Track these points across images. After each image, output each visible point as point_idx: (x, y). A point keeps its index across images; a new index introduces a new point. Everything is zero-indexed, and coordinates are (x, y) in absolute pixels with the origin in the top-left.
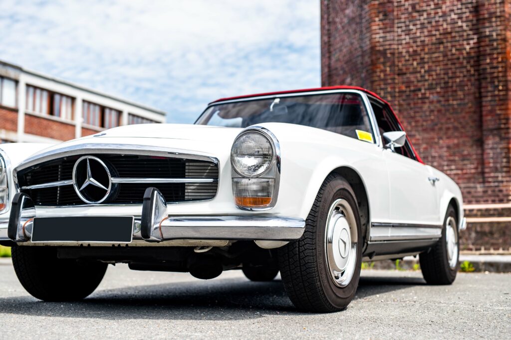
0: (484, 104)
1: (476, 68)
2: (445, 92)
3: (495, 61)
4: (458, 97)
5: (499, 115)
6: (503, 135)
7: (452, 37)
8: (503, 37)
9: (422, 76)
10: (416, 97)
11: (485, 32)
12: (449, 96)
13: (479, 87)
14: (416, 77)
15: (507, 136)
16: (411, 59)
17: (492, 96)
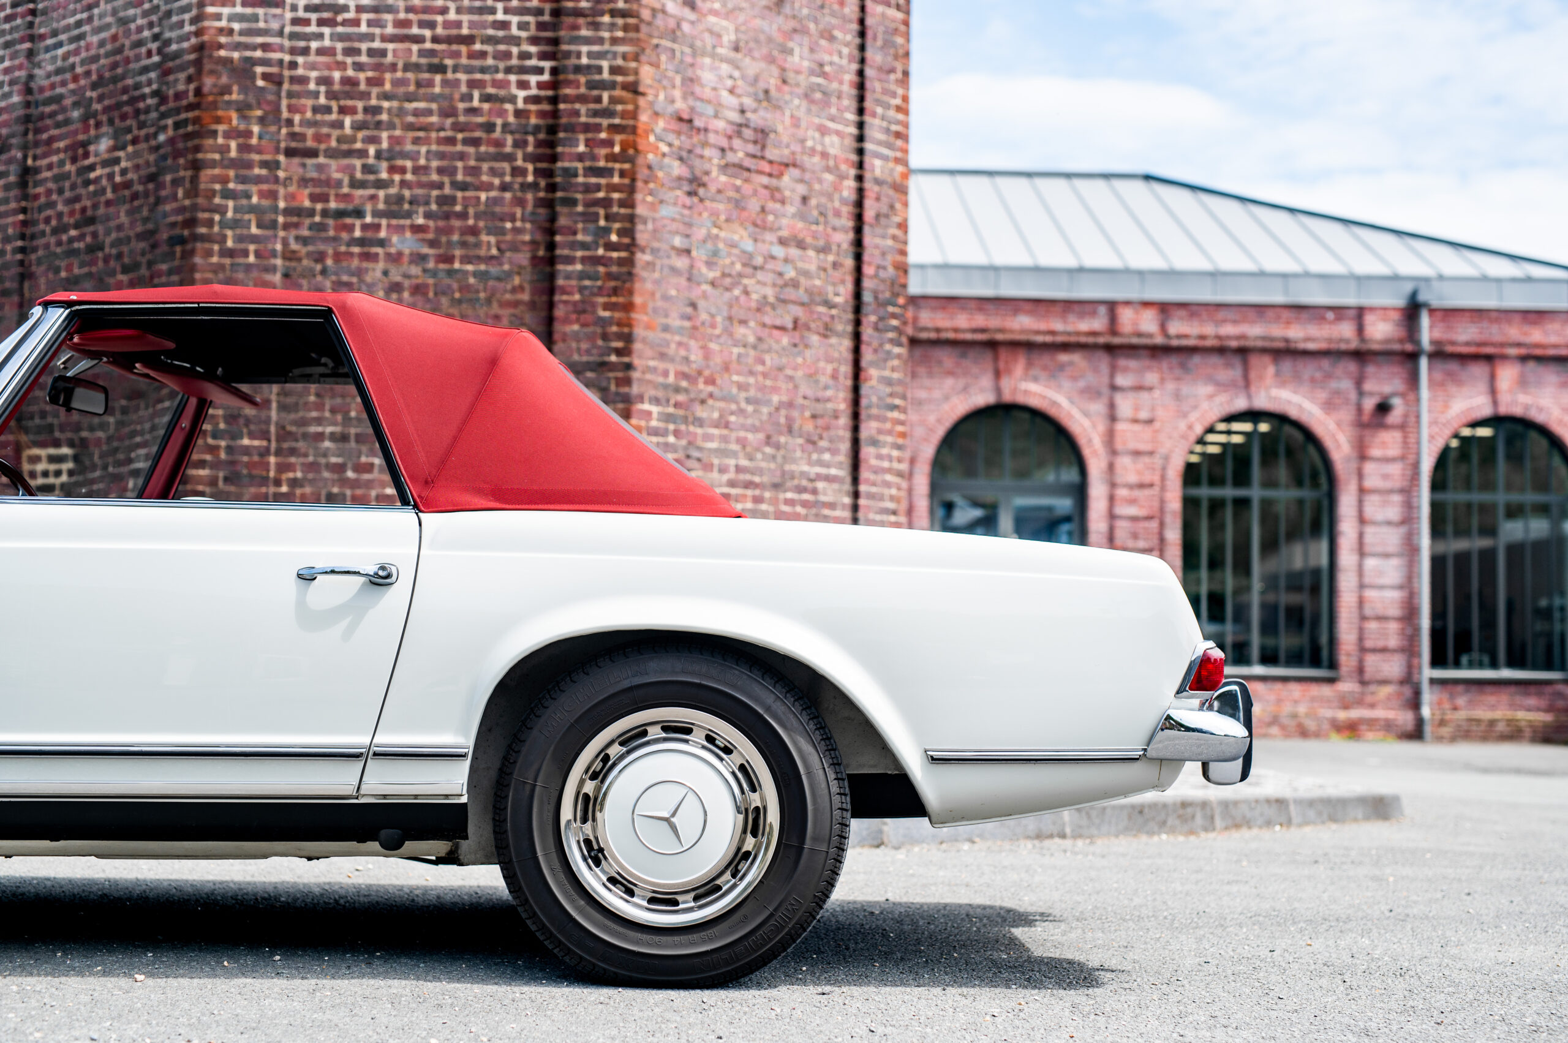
0: (560, 282)
1: (544, 165)
2: (439, 231)
3: (603, 152)
4: (483, 252)
5: (604, 322)
6: (613, 388)
7: (472, 55)
8: (631, 78)
9: (367, 169)
10: (345, 236)
11: (579, 55)
12: (449, 243)
13: (550, 229)
14: (350, 170)
15: (624, 390)
16: (334, 105)
17: (584, 260)
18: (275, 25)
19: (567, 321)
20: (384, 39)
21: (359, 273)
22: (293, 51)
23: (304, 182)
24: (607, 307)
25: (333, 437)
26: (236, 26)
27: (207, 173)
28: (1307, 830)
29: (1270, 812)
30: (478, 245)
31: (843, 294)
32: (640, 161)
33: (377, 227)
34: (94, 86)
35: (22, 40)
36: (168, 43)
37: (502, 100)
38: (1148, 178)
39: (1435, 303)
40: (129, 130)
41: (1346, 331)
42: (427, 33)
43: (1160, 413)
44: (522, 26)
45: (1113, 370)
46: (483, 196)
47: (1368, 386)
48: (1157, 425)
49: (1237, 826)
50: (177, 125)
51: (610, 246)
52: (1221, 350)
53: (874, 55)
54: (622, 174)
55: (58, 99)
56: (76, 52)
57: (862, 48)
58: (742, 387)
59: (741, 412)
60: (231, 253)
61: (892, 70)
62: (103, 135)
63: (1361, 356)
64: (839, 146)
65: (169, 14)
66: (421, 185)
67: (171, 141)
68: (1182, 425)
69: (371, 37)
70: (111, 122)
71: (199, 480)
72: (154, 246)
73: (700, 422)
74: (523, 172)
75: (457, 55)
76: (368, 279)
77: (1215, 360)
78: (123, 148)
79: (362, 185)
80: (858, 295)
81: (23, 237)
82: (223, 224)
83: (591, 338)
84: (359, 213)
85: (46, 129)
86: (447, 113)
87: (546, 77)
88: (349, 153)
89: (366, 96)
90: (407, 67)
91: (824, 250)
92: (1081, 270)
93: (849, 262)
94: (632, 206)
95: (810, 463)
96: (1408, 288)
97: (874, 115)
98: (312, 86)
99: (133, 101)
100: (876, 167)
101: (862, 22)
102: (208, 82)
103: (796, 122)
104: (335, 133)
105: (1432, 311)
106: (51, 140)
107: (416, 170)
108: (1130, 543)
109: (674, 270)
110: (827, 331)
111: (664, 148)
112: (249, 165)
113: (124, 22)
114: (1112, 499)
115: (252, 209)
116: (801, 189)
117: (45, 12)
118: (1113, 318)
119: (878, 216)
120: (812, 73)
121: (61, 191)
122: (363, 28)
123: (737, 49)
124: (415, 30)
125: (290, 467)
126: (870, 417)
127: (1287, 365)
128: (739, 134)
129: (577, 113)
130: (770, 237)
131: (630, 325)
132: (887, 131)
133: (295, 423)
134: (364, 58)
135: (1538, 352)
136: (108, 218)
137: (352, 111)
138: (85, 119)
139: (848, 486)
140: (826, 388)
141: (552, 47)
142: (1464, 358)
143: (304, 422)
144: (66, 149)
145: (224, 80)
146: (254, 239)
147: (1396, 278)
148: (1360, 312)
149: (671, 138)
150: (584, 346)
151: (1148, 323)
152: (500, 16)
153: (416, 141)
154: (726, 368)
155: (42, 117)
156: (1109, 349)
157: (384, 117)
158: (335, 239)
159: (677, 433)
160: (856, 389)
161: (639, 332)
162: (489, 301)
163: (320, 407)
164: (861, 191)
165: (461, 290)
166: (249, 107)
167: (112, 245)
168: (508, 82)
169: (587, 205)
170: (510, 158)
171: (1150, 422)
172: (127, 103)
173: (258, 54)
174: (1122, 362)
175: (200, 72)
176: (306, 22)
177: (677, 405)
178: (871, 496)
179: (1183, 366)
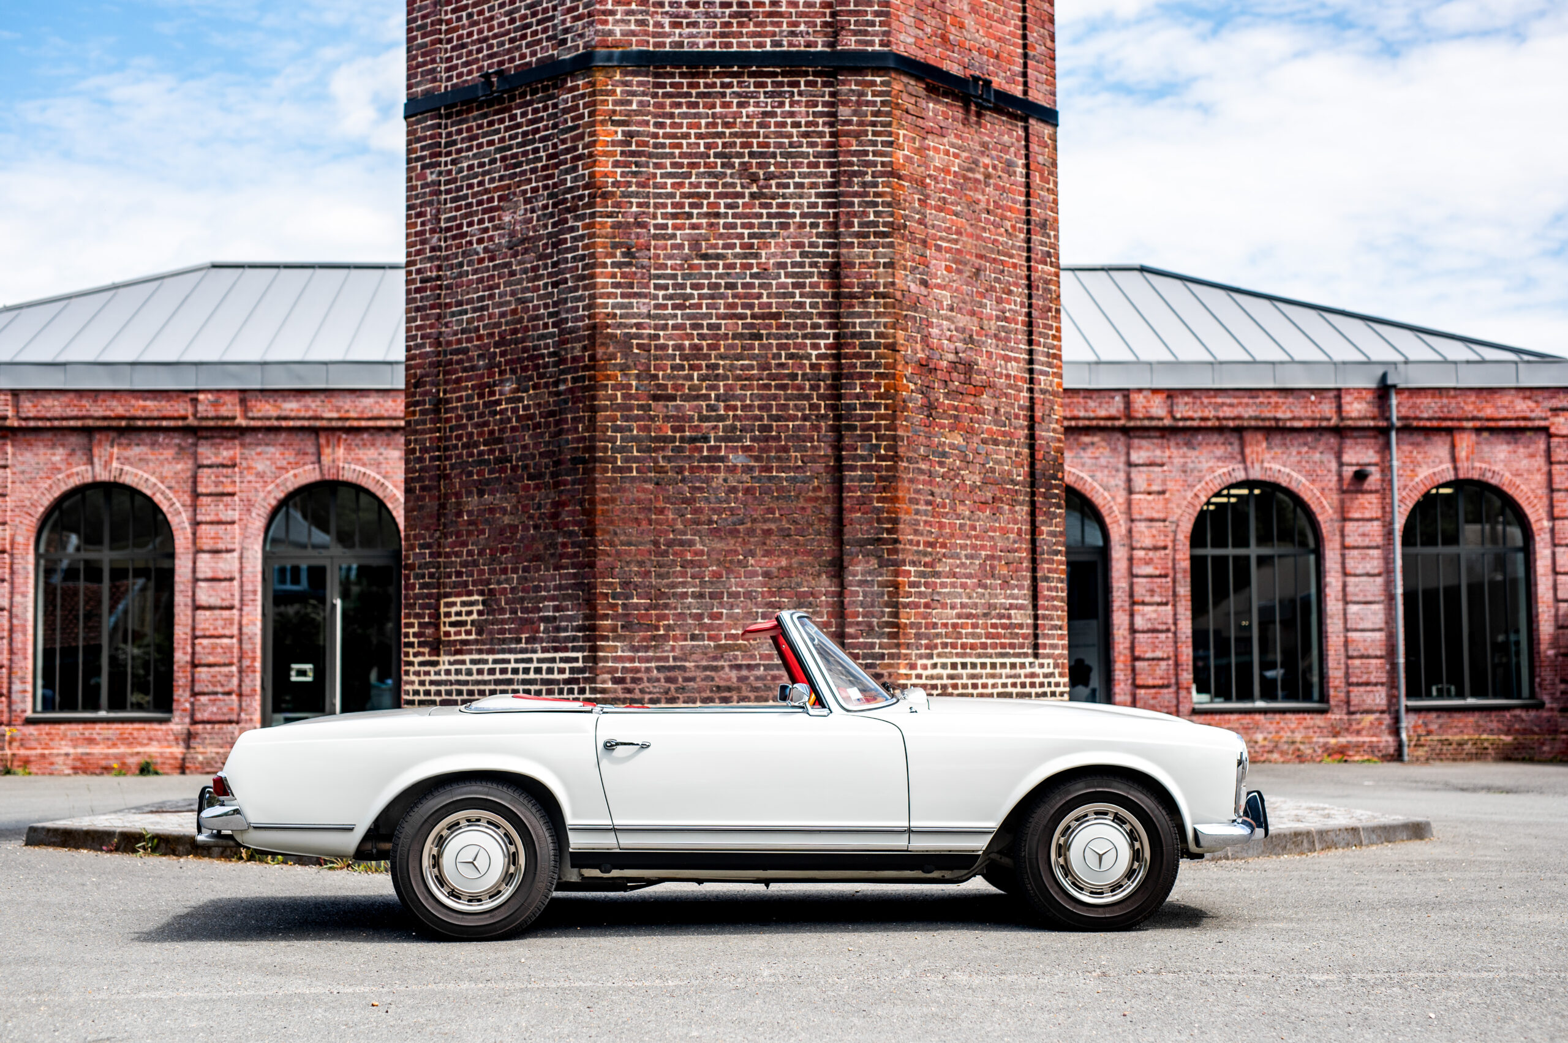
18: (644, 310)
19: (852, 510)
20: (718, 317)
21: (708, 480)
22: (656, 327)
23: (667, 418)
24: (879, 500)
25: (694, 595)
26: (618, 312)
27: (601, 415)
28: (1374, 848)
29: (1349, 837)
30: (788, 459)
31: (1020, 475)
32: (898, 398)
33: (719, 448)
34: (496, 345)
35: (432, 307)
36: (566, 320)
37: (801, 357)
38: (1143, 269)
39: (1402, 385)
40: (531, 378)
41: (1327, 409)
42: (748, 312)
43: (1170, 485)
44: (814, 305)
45: (1129, 447)
46: (791, 424)
47: (1346, 458)
48: (1167, 495)
49: (1329, 848)
50: (575, 380)
51: (880, 458)
52: (1220, 430)
53: (1038, 302)
54: (887, 407)
55: (465, 351)
56: (480, 318)
57: (1030, 297)
58: (963, 547)
59: (963, 565)
60: (620, 470)
61: (1050, 310)
62: (507, 380)
63: (1342, 432)
64: (1014, 369)
65: (565, 301)
66: (747, 418)
67: (571, 390)
68: (1190, 495)
69: (709, 316)
70: (513, 371)
71: (604, 629)
72: (557, 463)
73: (937, 574)
74: (818, 407)
75: (770, 326)
76: (714, 485)
77: (1215, 438)
78: (526, 391)
79: (707, 419)
80: (1032, 474)
81: (438, 449)
82: (614, 450)
83: (870, 522)
84: (706, 439)
85: (455, 372)
86: (762, 368)
87: (831, 341)
88: (698, 397)
89: (707, 357)
90: (734, 337)
91: (1010, 444)
92: (1098, 363)
93: (1026, 451)
94: (895, 430)
95: (1006, 597)
96: (1379, 372)
97: (1039, 344)
98: (670, 351)
99: (531, 358)
100: (1043, 381)
101: (1029, 278)
102: (600, 351)
103: (989, 354)
104: (687, 383)
105: (1400, 391)
106: (458, 380)
107: (744, 408)
108: (1147, 599)
109: (921, 471)
110: (1013, 503)
111: (912, 386)
112: (630, 408)
113: (521, 301)
114: (1131, 559)
115: (634, 439)
116: (994, 402)
117: (449, 287)
118: (1128, 404)
119: (1043, 419)
120: (998, 318)
121: (470, 418)
122: (704, 310)
123: (952, 309)
124: (740, 310)
125: (665, 617)
126: (1043, 560)
127: (1277, 439)
128: (955, 369)
129: (854, 366)
130: (976, 439)
131: (896, 512)
132: (1048, 355)
133: (668, 586)
134: (705, 331)
135: (1492, 424)
136: (514, 440)
137: (699, 368)
138: (490, 367)
139: (1030, 612)
140: (1015, 542)
141: (836, 320)
142: (1429, 432)
143: (673, 586)
144: (473, 388)
145: (611, 349)
146: (636, 460)
147: (1369, 363)
148: (1339, 393)
149: (916, 378)
150: (865, 528)
151: (1158, 408)
152: (797, 299)
153: (743, 387)
154: (952, 535)
155: (450, 363)
156: (1125, 431)
157: (721, 371)
158: (689, 457)
159: (926, 585)
160: (1033, 541)
161: (902, 516)
162: (797, 497)
163: (684, 574)
164: (1032, 399)
165: (777, 490)
166: (629, 368)
167: (518, 459)
168: (805, 345)
169: (863, 430)
170: (808, 397)
171: (1163, 492)
172: (528, 359)
173: (634, 330)
174: (1136, 442)
175: (593, 345)
176: (665, 307)
177: (926, 565)
178: (1044, 617)
179: (1189, 445)
